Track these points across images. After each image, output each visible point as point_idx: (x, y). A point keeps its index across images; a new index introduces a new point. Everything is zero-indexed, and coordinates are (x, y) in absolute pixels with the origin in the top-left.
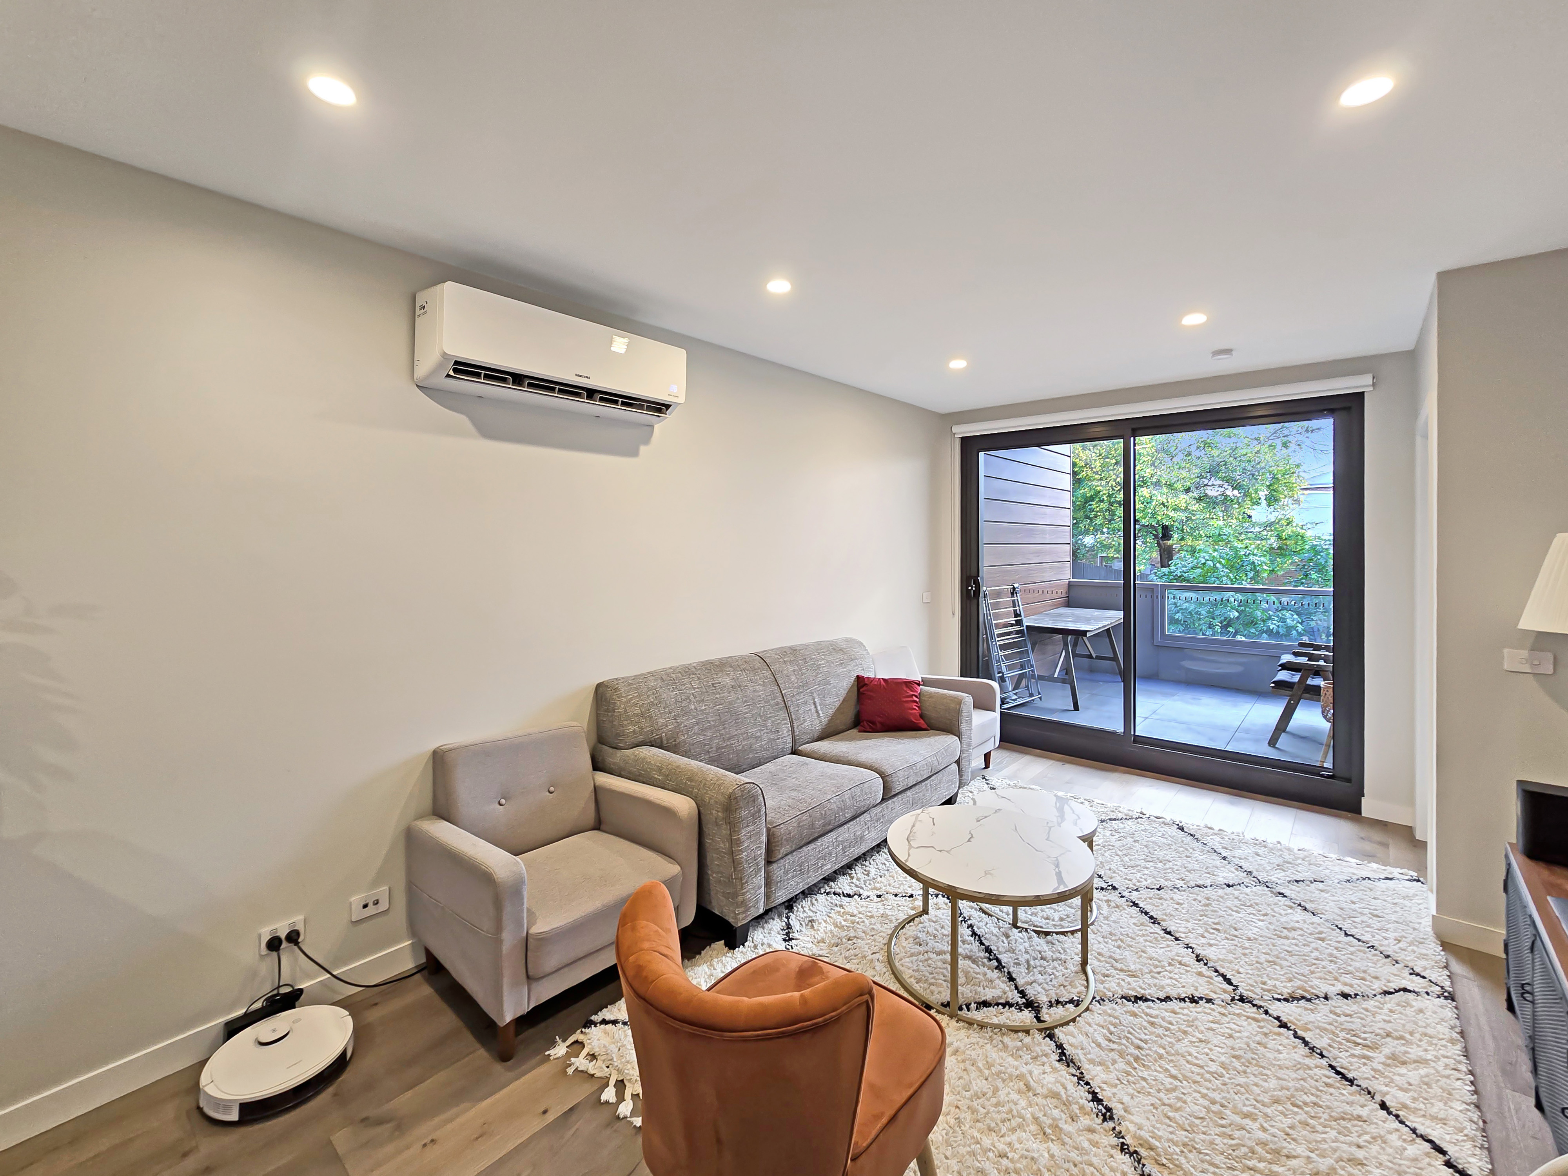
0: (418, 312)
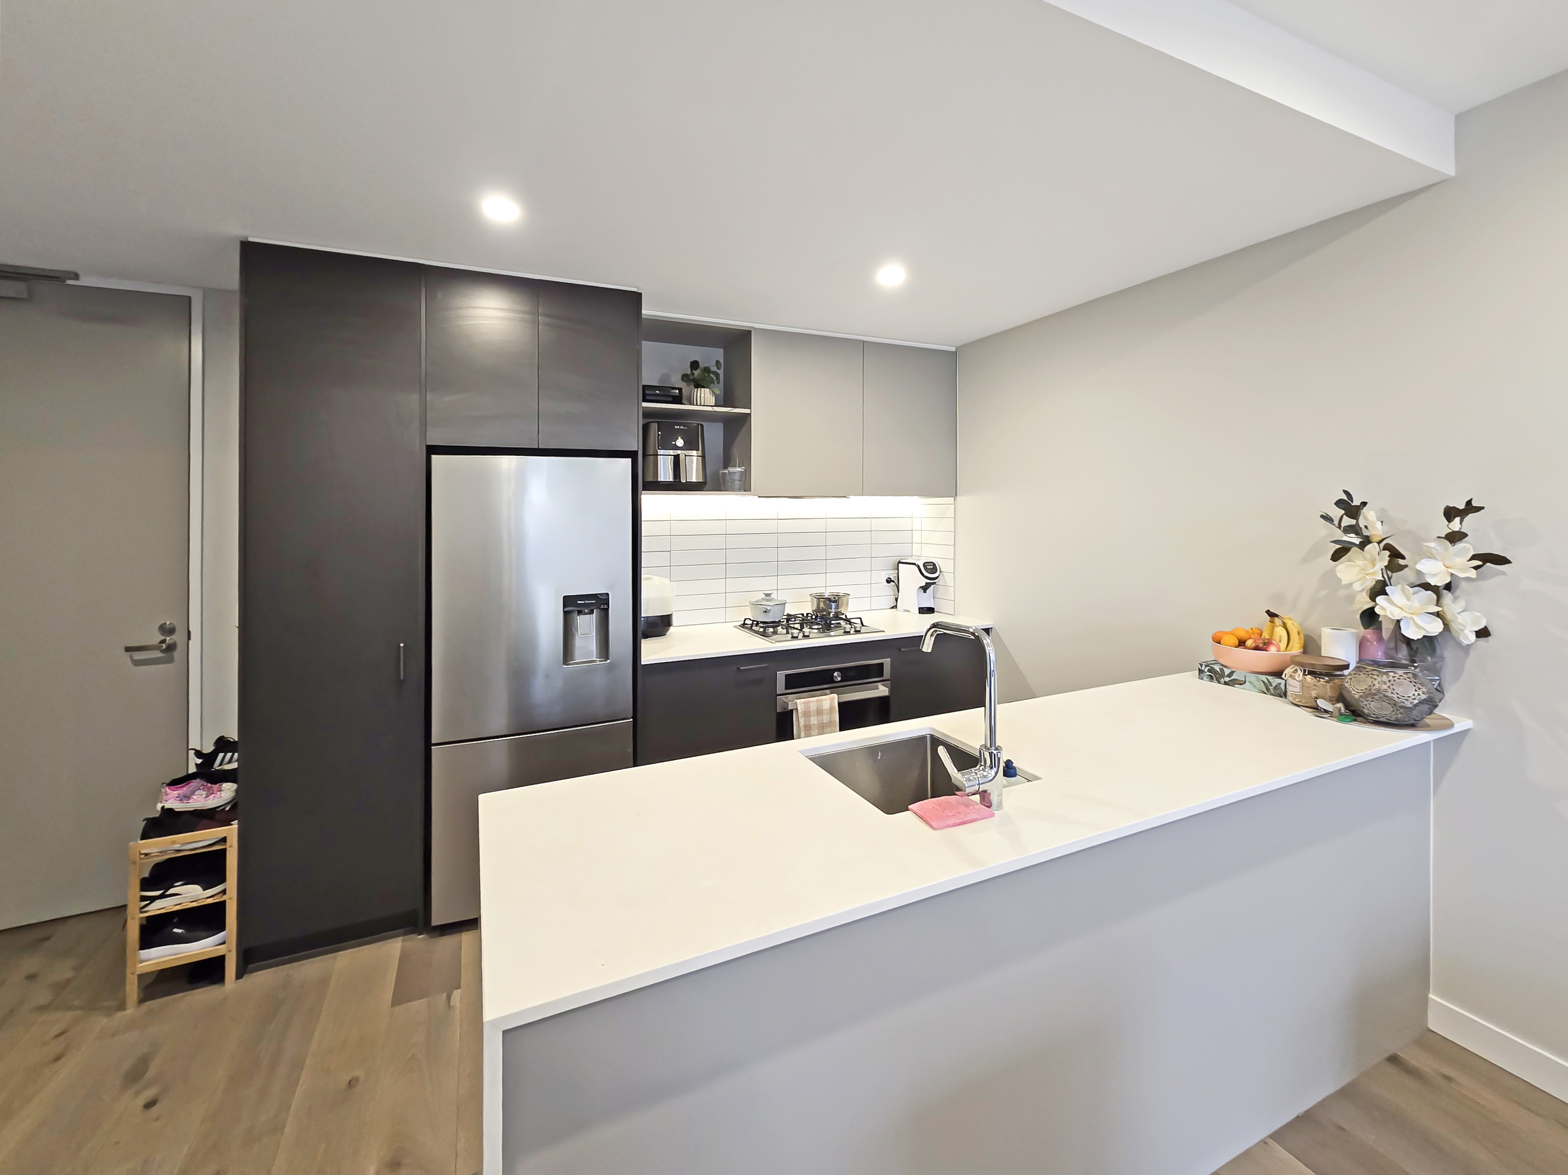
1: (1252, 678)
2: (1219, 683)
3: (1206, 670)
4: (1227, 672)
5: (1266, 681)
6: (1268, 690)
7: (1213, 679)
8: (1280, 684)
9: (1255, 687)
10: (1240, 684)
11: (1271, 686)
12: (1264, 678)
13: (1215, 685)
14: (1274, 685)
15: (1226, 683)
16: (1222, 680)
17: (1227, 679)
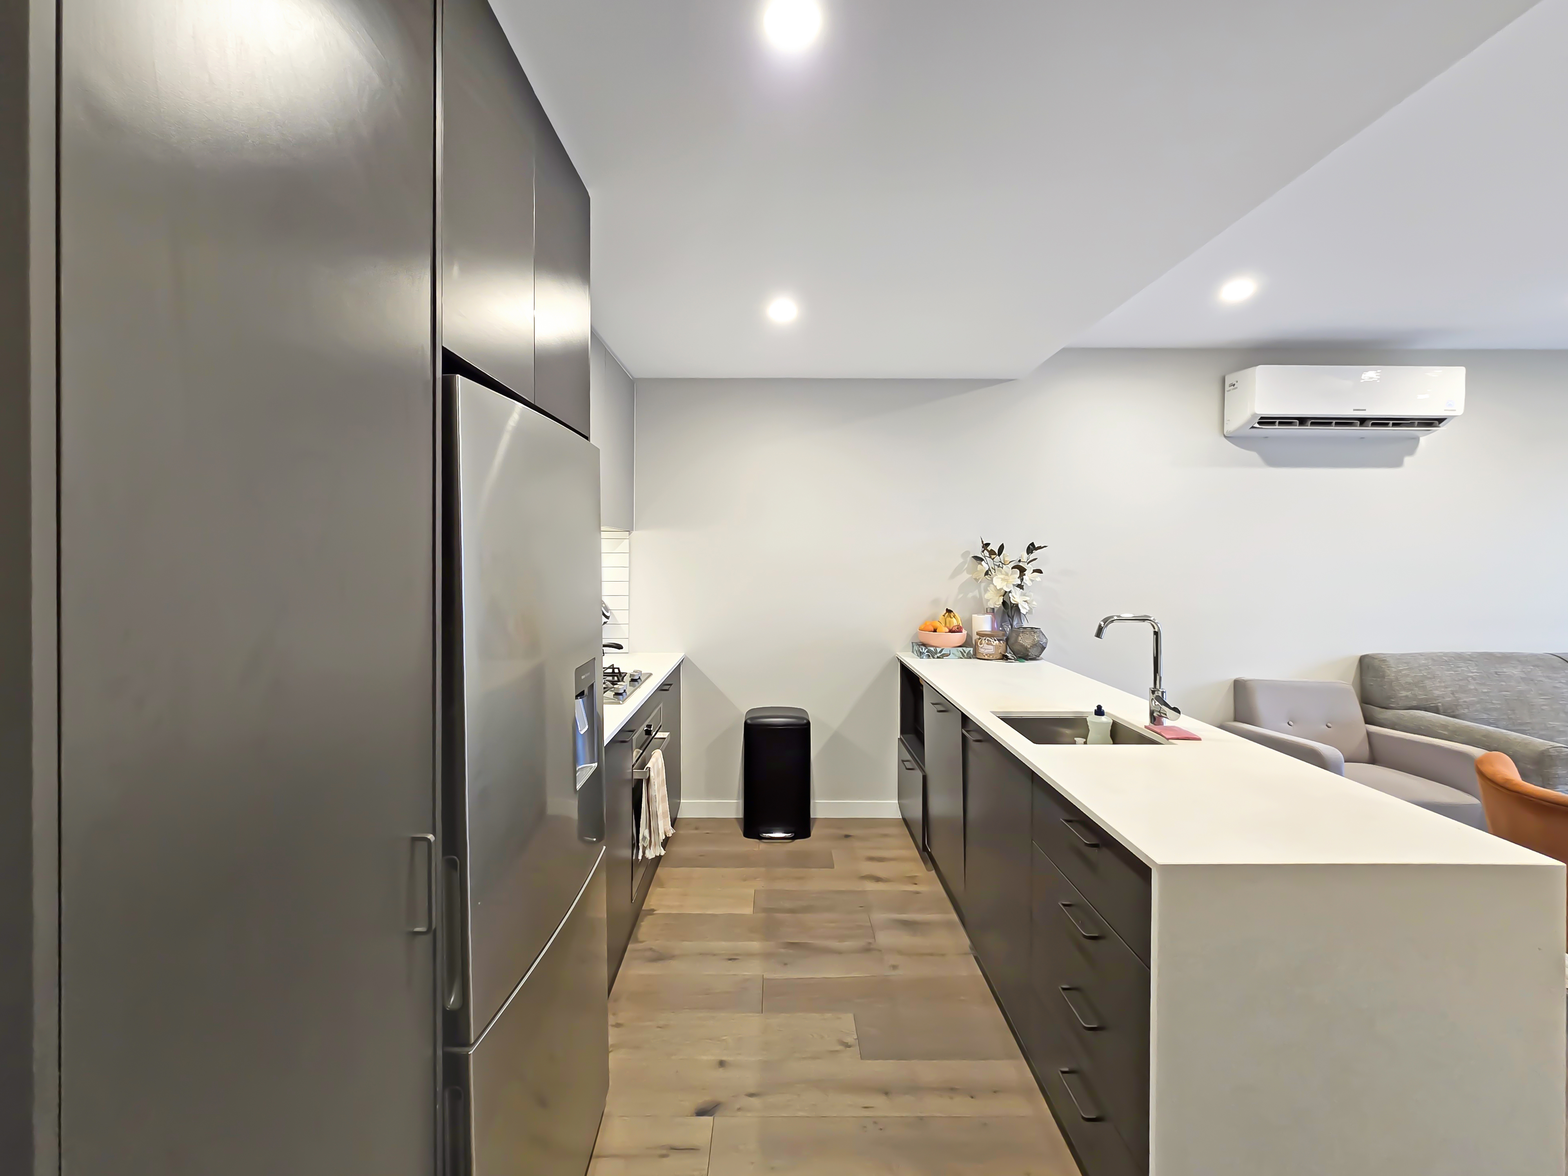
0: (1227, 387)
1: (954, 650)
2: (934, 658)
3: (925, 652)
4: (939, 650)
5: (962, 651)
6: (963, 655)
7: (930, 656)
8: (970, 650)
9: (956, 655)
10: (947, 656)
11: (965, 653)
12: (961, 649)
13: (932, 660)
14: (967, 652)
15: (938, 658)
16: (936, 656)
17: (939, 655)
